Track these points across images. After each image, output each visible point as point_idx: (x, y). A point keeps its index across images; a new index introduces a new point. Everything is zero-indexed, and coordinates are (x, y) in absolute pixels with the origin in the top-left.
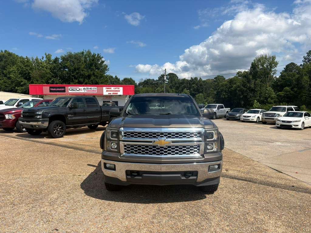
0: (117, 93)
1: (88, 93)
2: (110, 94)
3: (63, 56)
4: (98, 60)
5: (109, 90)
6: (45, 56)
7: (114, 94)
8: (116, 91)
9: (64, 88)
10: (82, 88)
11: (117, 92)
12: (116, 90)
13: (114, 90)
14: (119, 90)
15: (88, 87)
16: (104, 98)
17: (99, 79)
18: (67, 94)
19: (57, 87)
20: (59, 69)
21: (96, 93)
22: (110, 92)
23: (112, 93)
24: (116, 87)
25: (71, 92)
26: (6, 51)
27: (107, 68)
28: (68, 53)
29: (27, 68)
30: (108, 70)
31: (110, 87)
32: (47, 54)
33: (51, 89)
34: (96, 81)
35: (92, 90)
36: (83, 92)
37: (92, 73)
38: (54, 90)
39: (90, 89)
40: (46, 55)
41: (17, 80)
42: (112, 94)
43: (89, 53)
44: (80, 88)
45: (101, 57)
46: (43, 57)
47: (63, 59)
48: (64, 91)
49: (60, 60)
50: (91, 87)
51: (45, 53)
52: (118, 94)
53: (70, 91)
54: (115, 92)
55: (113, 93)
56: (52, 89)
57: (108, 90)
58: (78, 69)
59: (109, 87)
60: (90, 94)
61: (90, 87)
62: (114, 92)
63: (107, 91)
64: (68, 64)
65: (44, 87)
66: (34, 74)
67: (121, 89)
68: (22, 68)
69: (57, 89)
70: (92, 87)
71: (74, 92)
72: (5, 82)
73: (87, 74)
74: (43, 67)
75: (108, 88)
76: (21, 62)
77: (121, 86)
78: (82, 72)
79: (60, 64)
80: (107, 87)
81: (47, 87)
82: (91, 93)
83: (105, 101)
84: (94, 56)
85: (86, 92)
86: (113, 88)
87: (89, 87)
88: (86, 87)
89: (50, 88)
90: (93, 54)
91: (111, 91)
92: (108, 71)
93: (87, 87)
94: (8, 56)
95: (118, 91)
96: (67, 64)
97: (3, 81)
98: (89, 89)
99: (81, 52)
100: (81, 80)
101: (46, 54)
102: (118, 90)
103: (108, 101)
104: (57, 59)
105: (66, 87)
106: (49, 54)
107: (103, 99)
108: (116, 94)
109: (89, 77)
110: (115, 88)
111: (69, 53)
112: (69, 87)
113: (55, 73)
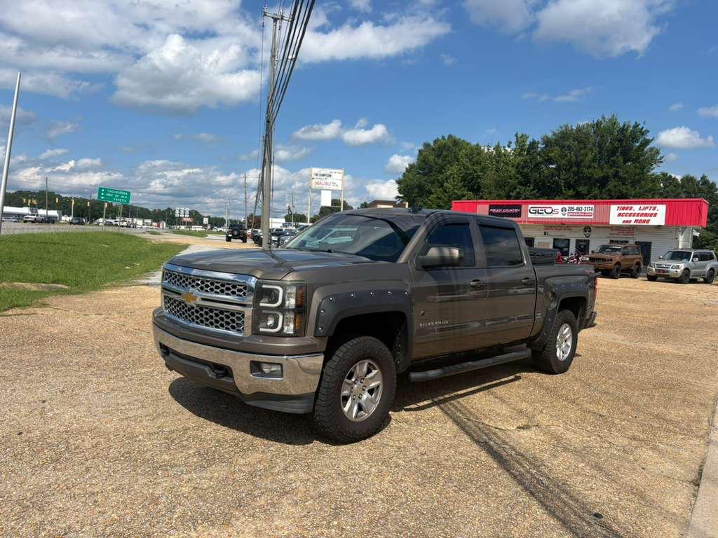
0: (648, 221)
1: (572, 220)
2: (627, 222)
3: (547, 137)
4: (635, 139)
5: (625, 212)
6: (514, 140)
7: (638, 224)
8: (646, 215)
9: (519, 207)
10: (559, 207)
11: (647, 218)
12: (647, 211)
13: (641, 212)
14: (654, 212)
15: (572, 206)
16: (614, 232)
17: (628, 187)
18: (525, 222)
19: (503, 205)
20: (535, 166)
21: (590, 221)
22: (628, 218)
23: (633, 221)
24: (646, 206)
25: (533, 216)
26: (450, 136)
27: (659, 157)
28: (561, 127)
29: (475, 168)
30: (661, 162)
31: (630, 206)
32: (519, 135)
33: (491, 210)
34: (620, 191)
35: (583, 211)
36: (561, 216)
37: (611, 171)
38: (498, 213)
39: (578, 209)
40: (517, 137)
41: (454, 193)
42: (632, 223)
43: (613, 123)
44: (554, 207)
45: (643, 130)
46: (510, 143)
47: (547, 142)
48: (518, 215)
49: (540, 145)
50: (580, 206)
51: (514, 133)
52: (650, 224)
53: (530, 215)
54: (643, 218)
55: (636, 221)
56: (494, 210)
57: (622, 212)
58: (578, 164)
59: (626, 206)
60: (575, 221)
61: (578, 206)
62: (639, 218)
63: (620, 215)
64: (555, 153)
65: (478, 206)
66: (488, 179)
67: (661, 209)
68: (467, 169)
69: (505, 211)
70: (583, 206)
71: (540, 216)
72: (440, 198)
73: (598, 174)
74: (506, 164)
75: (623, 208)
76: (467, 155)
77: (661, 203)
78: (585, 171)
79: (539, 154)
80: (620, 206)
81: (485, 206)
82: (579, 221)
83: (615, 239)
84: (623, 130)
85: (566, 216)
86: (636, 208)
87: (575, 206)
88: (567, 206)
89: (490, 208)
90: (621, 126)
91: (630, 215)
92: (660, 165)
93: (570, 206)
94: (453, 146)
95: (651, 215)
96: (553, 154)
97: (435, 196)
98: (575, 211)
99: (595, 122)
100: (583, 189)
101: (516, 135)
102: (651, 212)
103: (624, 239)
104: (533, 144)
105: (523, 207)
106: (523, 135)
107: (611, 234)
108: (645, 224)
109: (603, 182)
110: (643, 206)
111: (564, 129)
112: (530, 206)
113: (525, 176)
